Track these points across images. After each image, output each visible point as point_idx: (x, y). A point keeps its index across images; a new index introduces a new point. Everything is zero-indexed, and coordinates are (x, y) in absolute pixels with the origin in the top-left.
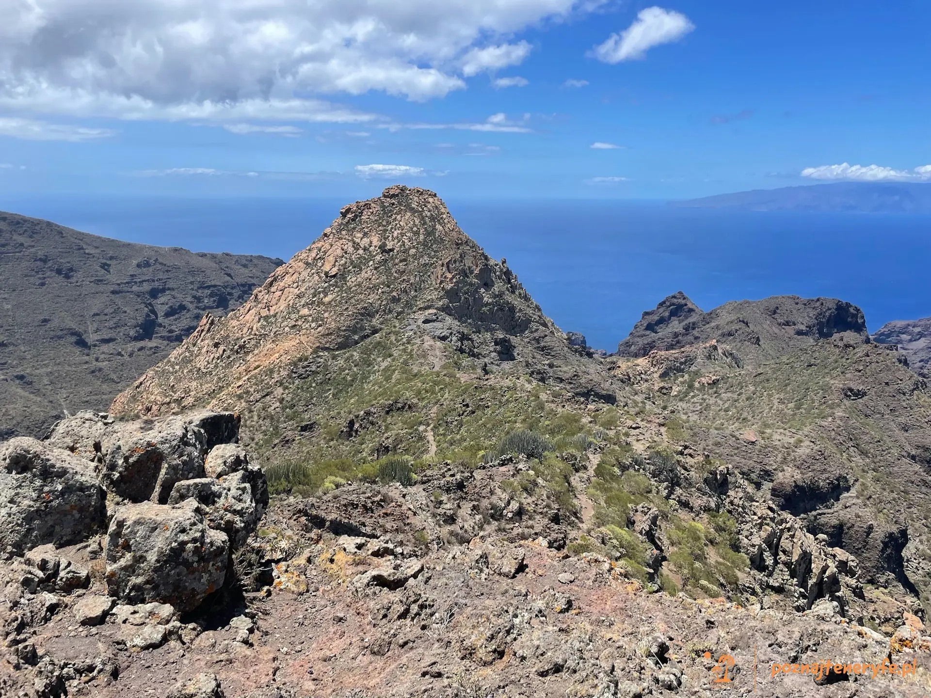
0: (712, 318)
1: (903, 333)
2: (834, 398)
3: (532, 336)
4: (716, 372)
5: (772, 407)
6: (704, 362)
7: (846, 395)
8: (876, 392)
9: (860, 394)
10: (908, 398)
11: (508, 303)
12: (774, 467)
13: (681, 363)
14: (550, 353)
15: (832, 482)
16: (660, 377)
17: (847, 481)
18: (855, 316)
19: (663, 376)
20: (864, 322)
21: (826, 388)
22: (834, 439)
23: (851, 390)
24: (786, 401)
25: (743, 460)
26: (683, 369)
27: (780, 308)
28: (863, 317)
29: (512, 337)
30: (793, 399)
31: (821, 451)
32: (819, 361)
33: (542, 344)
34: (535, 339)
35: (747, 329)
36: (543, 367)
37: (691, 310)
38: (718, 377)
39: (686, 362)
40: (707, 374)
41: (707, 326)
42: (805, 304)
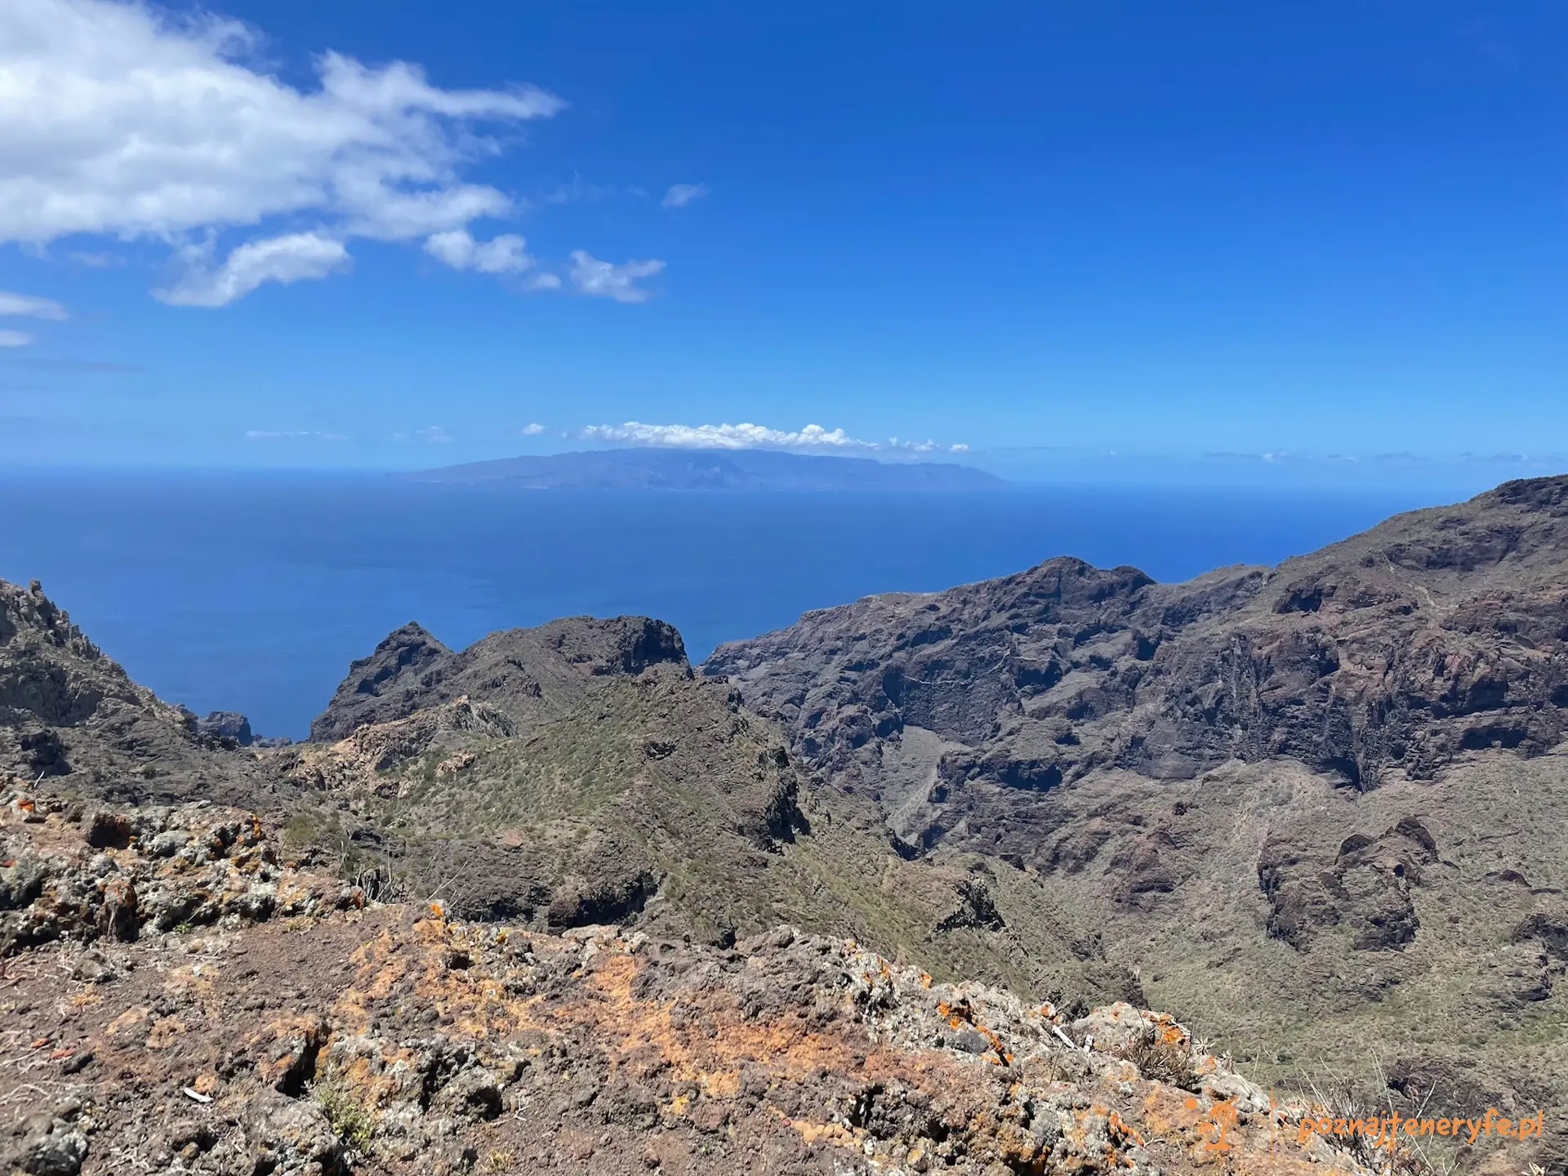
0: (467, 661)
1: (740, 659)
2: (633, 760)
3: (107, 722)
4: (469, 747)
5: (551, 789)
6: (449, 734)
7: (649, 753)
8: (687, 744)
9: (666, 750)
10: (727, 745)
11: (49, 666)
12: (550, 881)
13: (412, 741)
14: (145, 752)
15: (631, 886)
16: (376, 769)
17: (651, 879)
18: (670, 639)
19: (381, 766)
20: (682, 647)
21: (623, 748)
22: (634, 822)
23: (655, 745)
24: (571, 777)
25: (504, 879)
26: (416, 750)
27: (567, 637)
28: (680, 640)
29: (59, 731)
30: (581, 771)
31: (613, 842)
32: (614, 709)
33: (129, 737)
34: (112, 728)
35: (520, 674)
36: (133, 779)
37: (433, 652)
38: (472, 755)
39: (419, 736)
40: (454, 753)
41: (461, 674)
42: (602, 628)
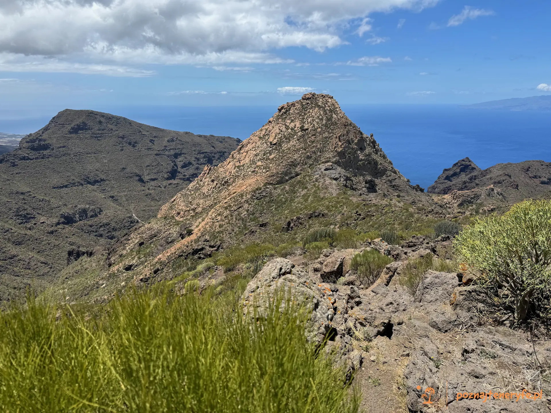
0: (487, 173)
3: (388, 178)
4: (493, 204)
6: (486, 198)
11: (374, 160)
13: (472, 198)
14: (398, 189)
16: (458, 206)
19: (460, 205)
26: (473, 202)
27: (531, 168)
29: (375, 179)
33: (393, 184)
34: (389, 180)
35: (510, 180)
37: (473, 169)
38: (495, 207)
39: (474, 197)
40: (487, 205)
41: (484, 178)
42: (547, 166)
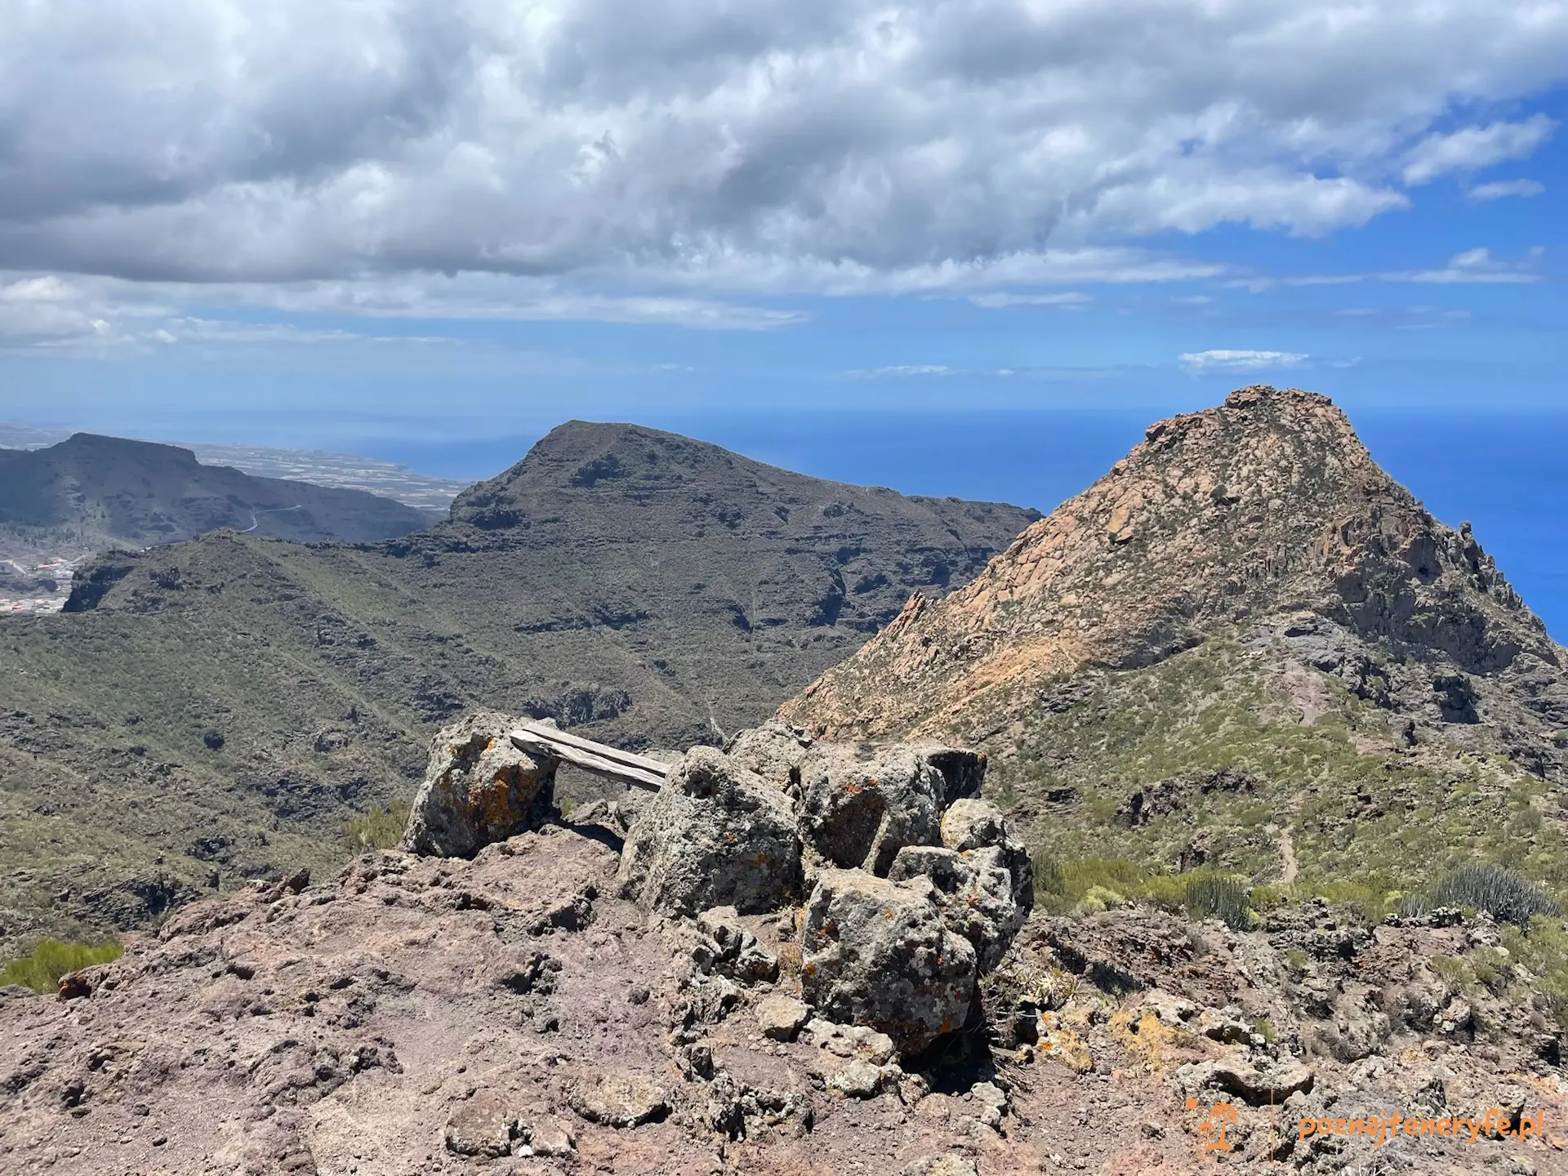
3: (1521, 678)
11: (1470, 610)
14: (1558, 717)
29: (1473, 678)
33: (1542, 698)
34: (1525, 685)
36: (1542, 743)
